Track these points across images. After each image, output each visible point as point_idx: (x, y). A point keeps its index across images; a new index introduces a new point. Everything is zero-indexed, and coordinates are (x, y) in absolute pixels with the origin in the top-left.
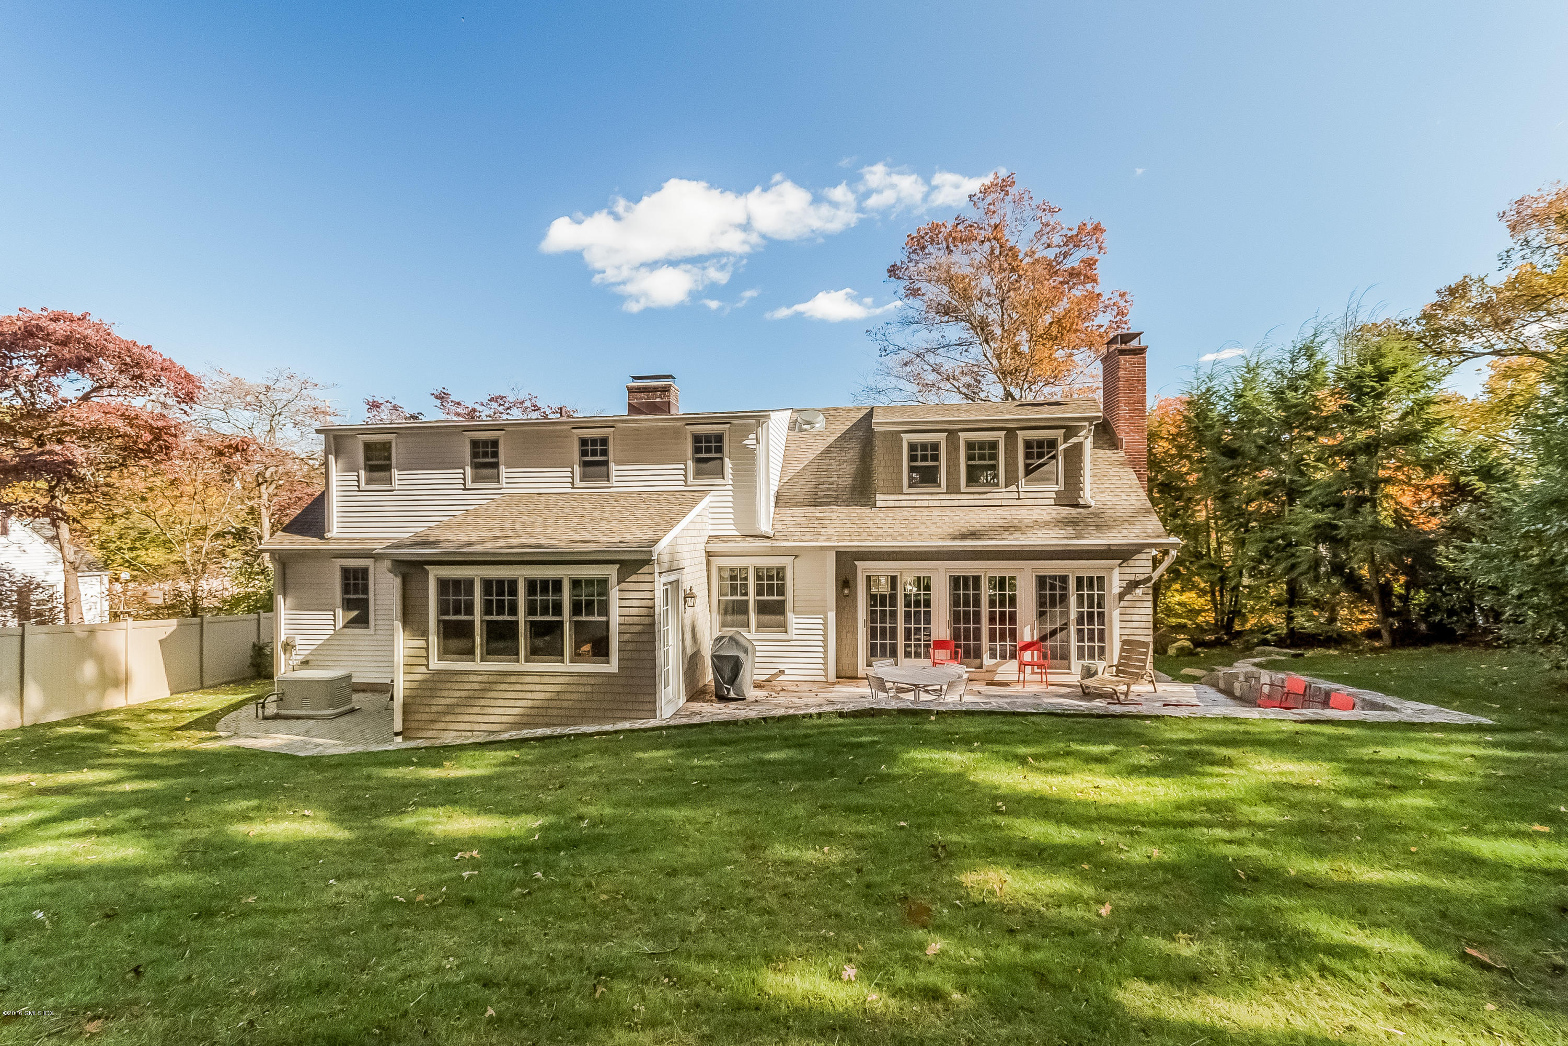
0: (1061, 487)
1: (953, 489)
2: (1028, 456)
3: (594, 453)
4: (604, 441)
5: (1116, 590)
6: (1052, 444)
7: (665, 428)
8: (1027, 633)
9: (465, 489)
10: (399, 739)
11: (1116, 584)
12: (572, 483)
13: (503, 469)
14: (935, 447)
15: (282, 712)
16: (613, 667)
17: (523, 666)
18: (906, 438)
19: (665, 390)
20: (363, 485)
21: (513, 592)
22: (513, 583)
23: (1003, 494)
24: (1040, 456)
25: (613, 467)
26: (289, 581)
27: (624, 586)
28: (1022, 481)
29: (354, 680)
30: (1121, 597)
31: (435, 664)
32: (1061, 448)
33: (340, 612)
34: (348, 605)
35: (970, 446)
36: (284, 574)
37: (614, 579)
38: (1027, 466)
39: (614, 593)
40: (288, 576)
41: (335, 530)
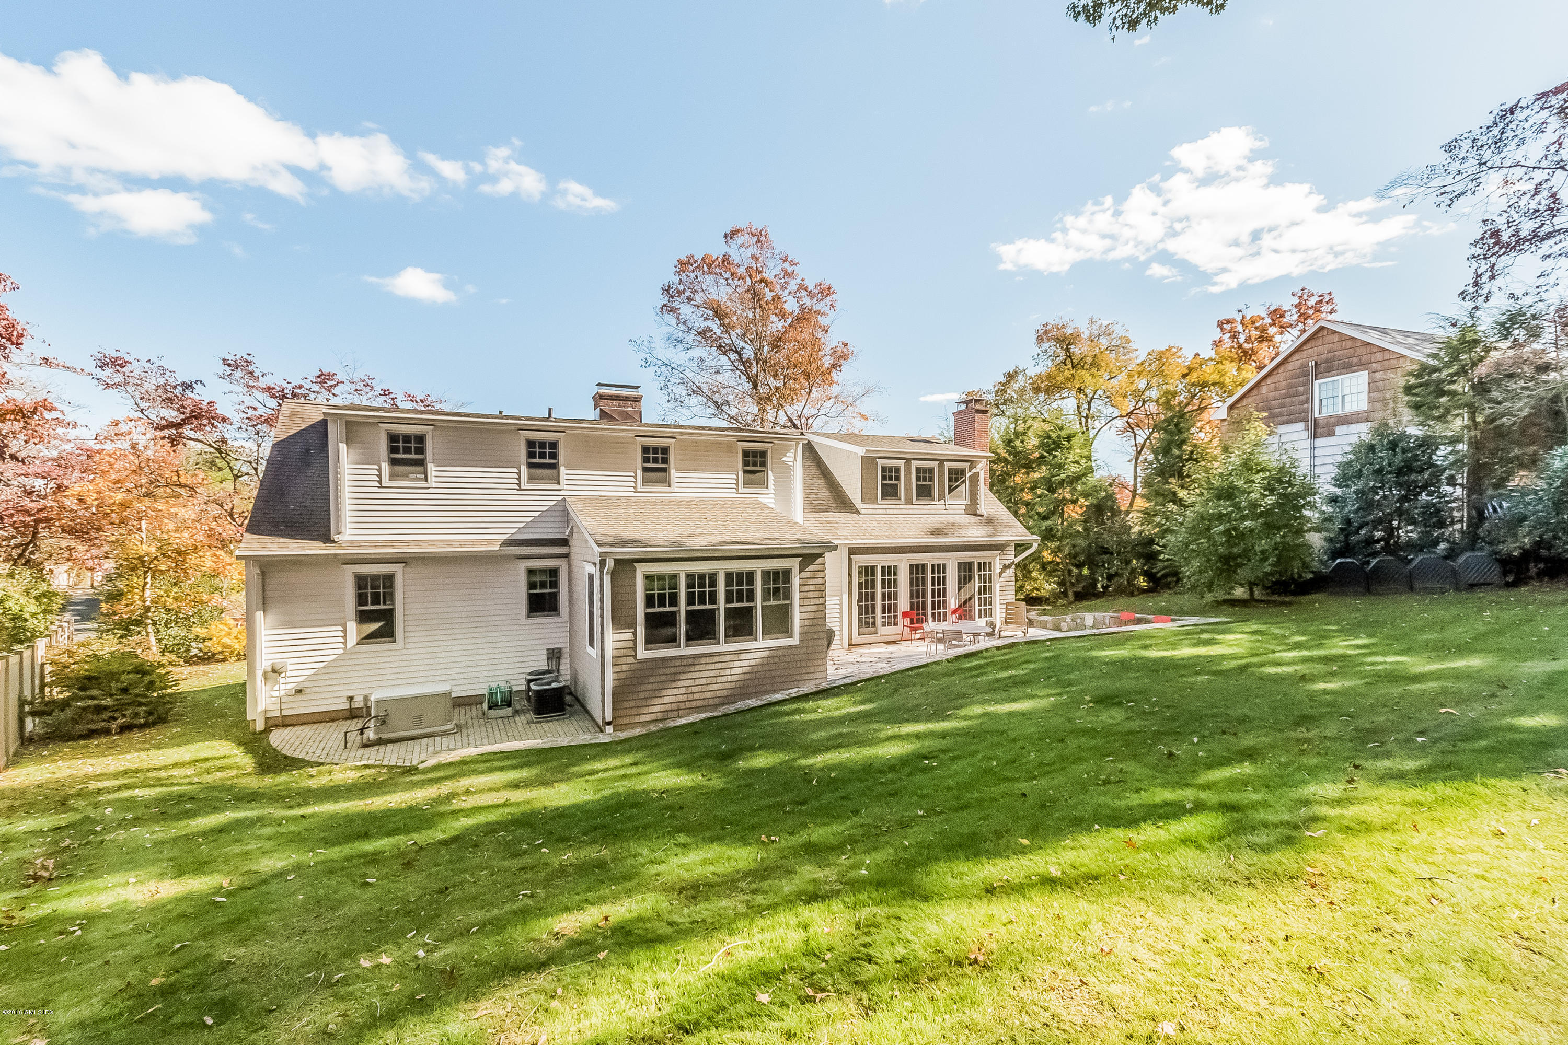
0: (967, 502)
1: (908, 501)
2: (950, 480)
3: (655, 460)
4: (665, 450)
5: (998, 571)
6: (963, 472)
7: (719, 443)
8: (952, 602)
9: (520, 489)
10: (609, 729)
11: (998, 568)
12: (635, 487)
13: (563, 470)
14: (897, 470)
15: (385, 736)
16: (795, 641)
17: (723, 647)
18: (880, 462)
19: (637, 400)
20: (386, 481)
21: (713, 583)
22: (713, 577)
23: (938, 505)
24: (957, 480)
25: (674, 473)
26: (269, 594)
27: (804, 575)
28: (947, 496)
29: (453, 695)
30: (1000, 574)
31: (643, 653)
32: (968, 475)
33: (352, 626)
34: (363, 617)
35: (918, 470)
36: (263, 586)
37: (796, 570)
38: (950, 487)
39: (796, 581)
40: (269, 588)
41: (349, 532)
